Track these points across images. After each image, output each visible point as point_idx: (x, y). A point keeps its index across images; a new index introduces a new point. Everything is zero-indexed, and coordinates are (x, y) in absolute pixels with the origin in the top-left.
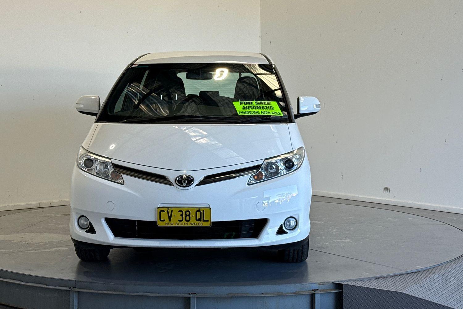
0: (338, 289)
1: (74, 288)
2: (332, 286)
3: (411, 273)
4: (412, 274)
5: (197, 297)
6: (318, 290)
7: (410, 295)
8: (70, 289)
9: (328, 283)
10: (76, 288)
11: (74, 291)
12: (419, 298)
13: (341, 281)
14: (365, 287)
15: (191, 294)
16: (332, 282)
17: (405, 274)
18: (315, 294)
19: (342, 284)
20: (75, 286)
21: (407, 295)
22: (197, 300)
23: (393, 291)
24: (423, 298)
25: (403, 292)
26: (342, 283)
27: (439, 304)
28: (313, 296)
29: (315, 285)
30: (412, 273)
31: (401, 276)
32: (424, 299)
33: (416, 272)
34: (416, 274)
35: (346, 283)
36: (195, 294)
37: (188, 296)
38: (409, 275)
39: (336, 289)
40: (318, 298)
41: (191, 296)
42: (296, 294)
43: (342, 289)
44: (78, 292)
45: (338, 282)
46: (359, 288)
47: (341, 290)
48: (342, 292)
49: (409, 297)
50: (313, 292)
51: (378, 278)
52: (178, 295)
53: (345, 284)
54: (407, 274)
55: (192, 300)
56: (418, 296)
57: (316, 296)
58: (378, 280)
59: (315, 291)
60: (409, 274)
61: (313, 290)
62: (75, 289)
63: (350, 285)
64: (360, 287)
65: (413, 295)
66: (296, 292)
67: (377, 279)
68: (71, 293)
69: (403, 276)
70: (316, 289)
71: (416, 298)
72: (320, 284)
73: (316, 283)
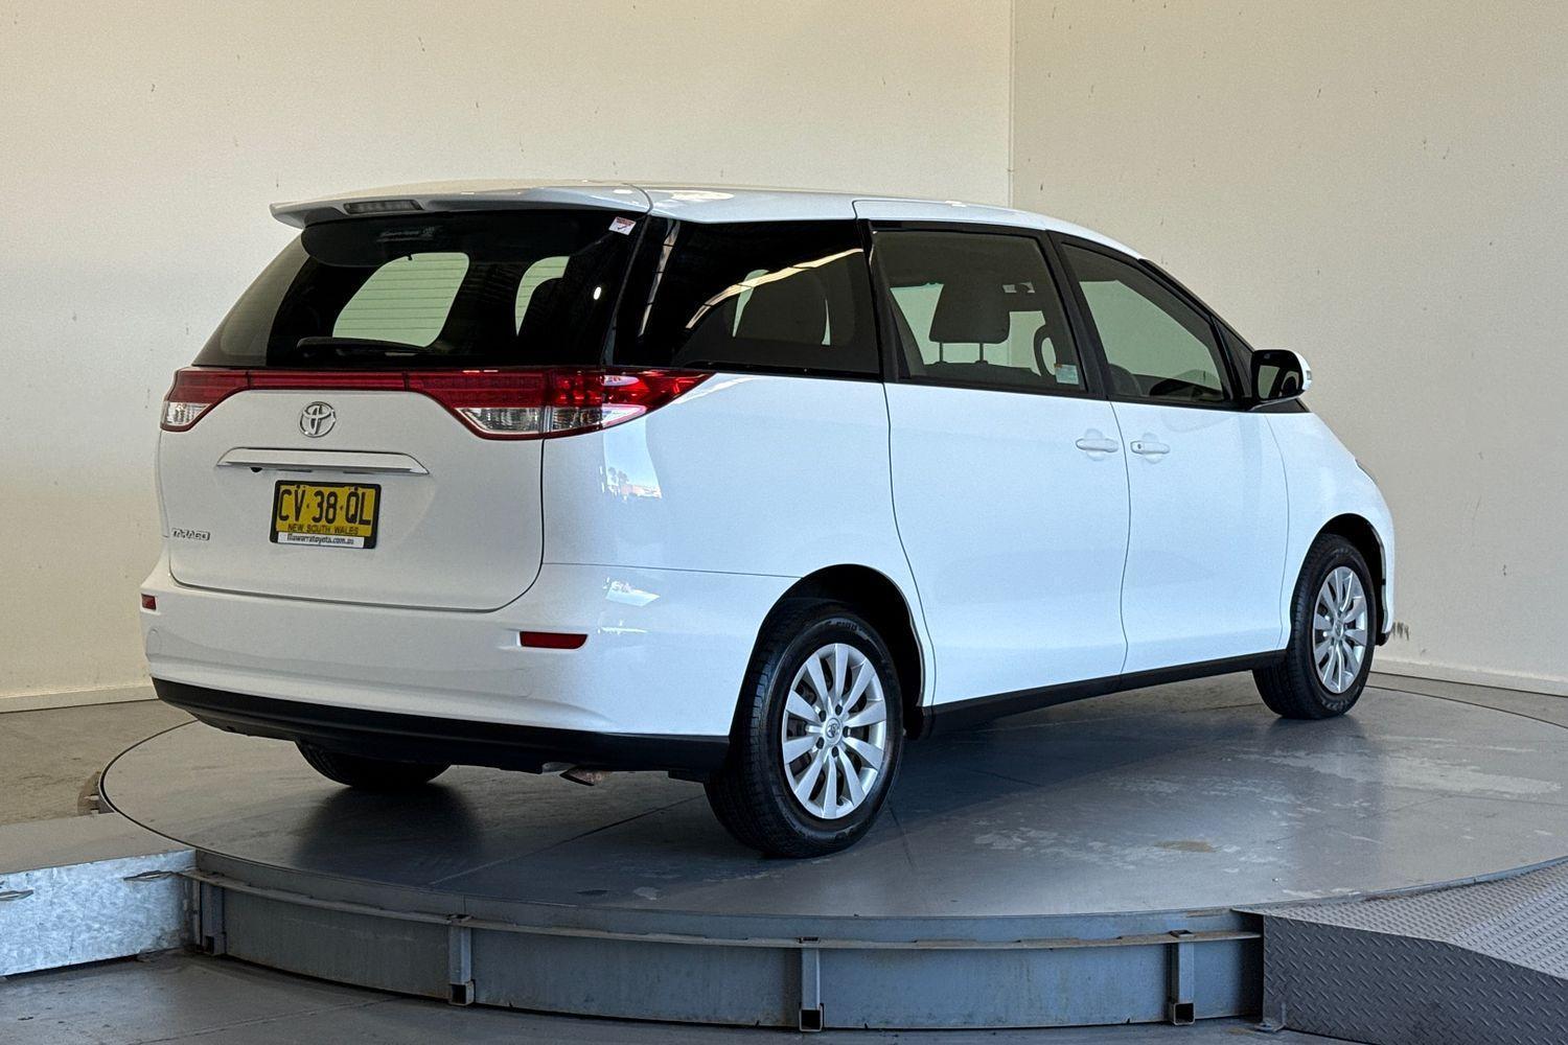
0: (1249, 931)
1: (461, 917)
2: (1233, 923)
3: (1476, 883)
4: (1477, 887)
5: (822, 950)
6: (1186, 932)
7: (1471, 952)
8: (449, 922)
9: (1217, 911)
10: (467, 918)
11: (461, 927)
12: (1500, 961)
13: (1259, 908)
14: (1331, 926)
15: (805, 939)
16: (1231, 910)
17: (1458, 887)
18: (1177, 944)
19: (1260, 917)
20: (462, 913)
21: (1463, 949)
22: (821, 960)
23: (1418, 939)
24: (1510, 960)
25: (1452, 942)
26: (1260, 912)
28: (1170, 953)
29: (1178, 917)
30: (1480, 883)
31: (1444, 894)
32: (1515, 965)
33: (1489, 882)
34: (1490, 887)
35: (1275, 913)
36: (816, 939)
37: (798, 945)
38: (1468, 891)
39: (1244, 929)
40: (1186, 956)
41: (804, 945)
42: (1120, 946)
43: (1261, 931)
44: (472, 929)
45: (1246, 911)
46: (1315, 928)
47: (1258, 933)
48: (1261, 940)
49: (1467, 958)
50: (1173, 940)
51: (1374, 898)
52: (764, 943)
53: (1271, 917)
54: (1463, 886)
55: (805, 956)
56: (1496, 956)
57: (1182, 950)
58: (1373, 903)
59: (1177, 937)
60: (1468, 886)
61: (1171, 933)
62: (463, 920)
63: (1286, 920)
64: (1317, 925)
65: (1481, 951)
66: (1120, 938)
67: (1368, 900)
68: (451, 933)
69: (1449, 892)
70: (1182, 929)
71: (1489, 959)
72: (1192, 913)
73: (1182, 912)
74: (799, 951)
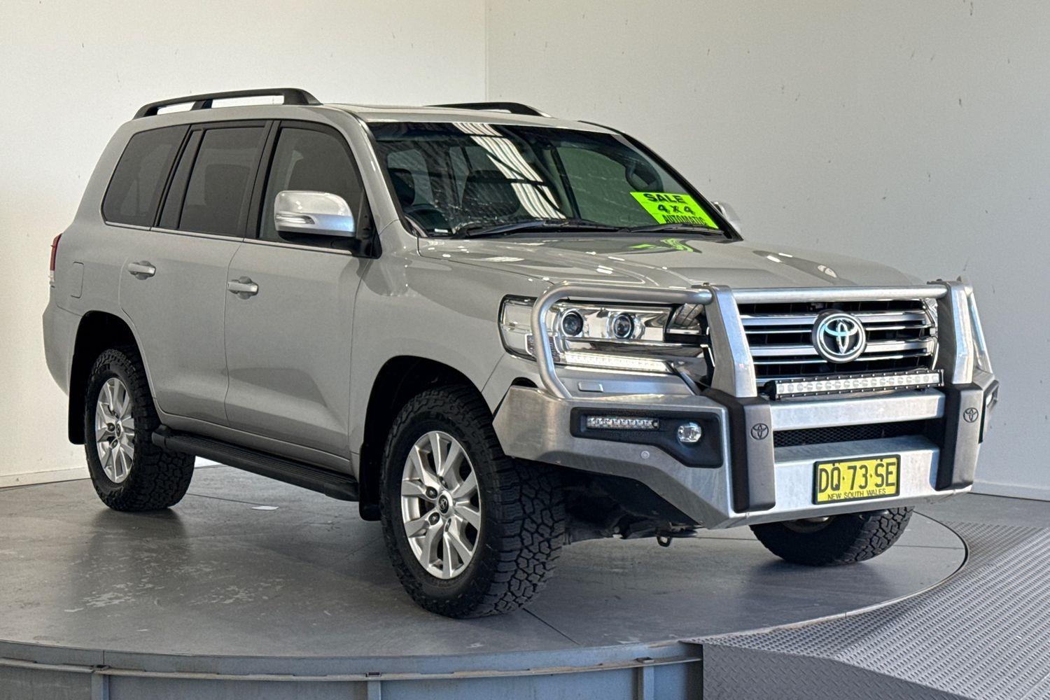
0: (693, 656)
1: (100, 667)
2: (679, 651)
5: (382, 682)
6: (648, 659)
7: (849, 665)
8: (90, 671)
10: (106, 668)
11: (100, 675)
12: (870, 672)
13: (700, 639)
14: (751, 650)
15: (371, 674)
16: (680, 642)
18: (642, 668)
19: (701, 646)
20: (103, 664)
21: (844, 664)
22: (381, 689)
23: (813, 658)
25: (836, 658)
26: (700, 642)
27: (913, 684)
28: (637, 673)
29: (642, 648)
32: (880, 674)
35: (710, 643)
36: (378, 674)
37: (366, 679)
39: (689, 655)
40: (648, 677)
41: (370, 678)
42: (600, 672)
43: (702, 656)
44: (109, 675)
45: (692, 642)
46: (739, 651)
47: (699, 658)
48: (702, 662)
49: (848, 670)
50: (639, 665)
52: (339, 678)
53: (708, 645)
55: (370, 686)
57: (645, 672)
59: (642, 662)
61: (637, 660)
62: (102, 669)
63: (720, 647)
64: (741, 649)
65: (857, 665)
66: (601, 664)
68: (92, 678)
70: (645, 656)
71: (862, 670)
74: (366, 682)
